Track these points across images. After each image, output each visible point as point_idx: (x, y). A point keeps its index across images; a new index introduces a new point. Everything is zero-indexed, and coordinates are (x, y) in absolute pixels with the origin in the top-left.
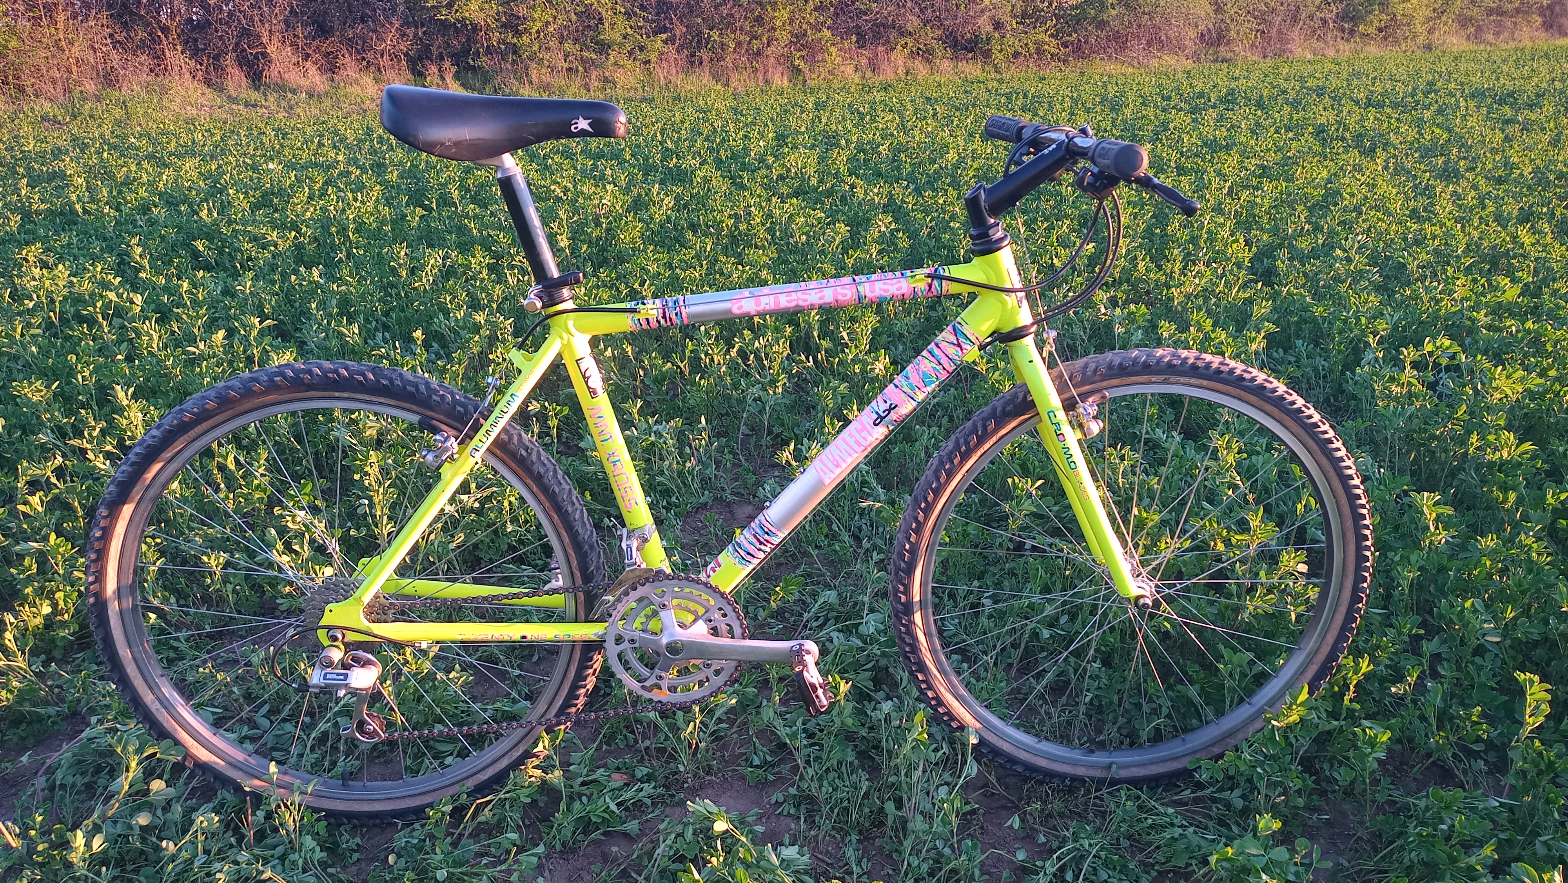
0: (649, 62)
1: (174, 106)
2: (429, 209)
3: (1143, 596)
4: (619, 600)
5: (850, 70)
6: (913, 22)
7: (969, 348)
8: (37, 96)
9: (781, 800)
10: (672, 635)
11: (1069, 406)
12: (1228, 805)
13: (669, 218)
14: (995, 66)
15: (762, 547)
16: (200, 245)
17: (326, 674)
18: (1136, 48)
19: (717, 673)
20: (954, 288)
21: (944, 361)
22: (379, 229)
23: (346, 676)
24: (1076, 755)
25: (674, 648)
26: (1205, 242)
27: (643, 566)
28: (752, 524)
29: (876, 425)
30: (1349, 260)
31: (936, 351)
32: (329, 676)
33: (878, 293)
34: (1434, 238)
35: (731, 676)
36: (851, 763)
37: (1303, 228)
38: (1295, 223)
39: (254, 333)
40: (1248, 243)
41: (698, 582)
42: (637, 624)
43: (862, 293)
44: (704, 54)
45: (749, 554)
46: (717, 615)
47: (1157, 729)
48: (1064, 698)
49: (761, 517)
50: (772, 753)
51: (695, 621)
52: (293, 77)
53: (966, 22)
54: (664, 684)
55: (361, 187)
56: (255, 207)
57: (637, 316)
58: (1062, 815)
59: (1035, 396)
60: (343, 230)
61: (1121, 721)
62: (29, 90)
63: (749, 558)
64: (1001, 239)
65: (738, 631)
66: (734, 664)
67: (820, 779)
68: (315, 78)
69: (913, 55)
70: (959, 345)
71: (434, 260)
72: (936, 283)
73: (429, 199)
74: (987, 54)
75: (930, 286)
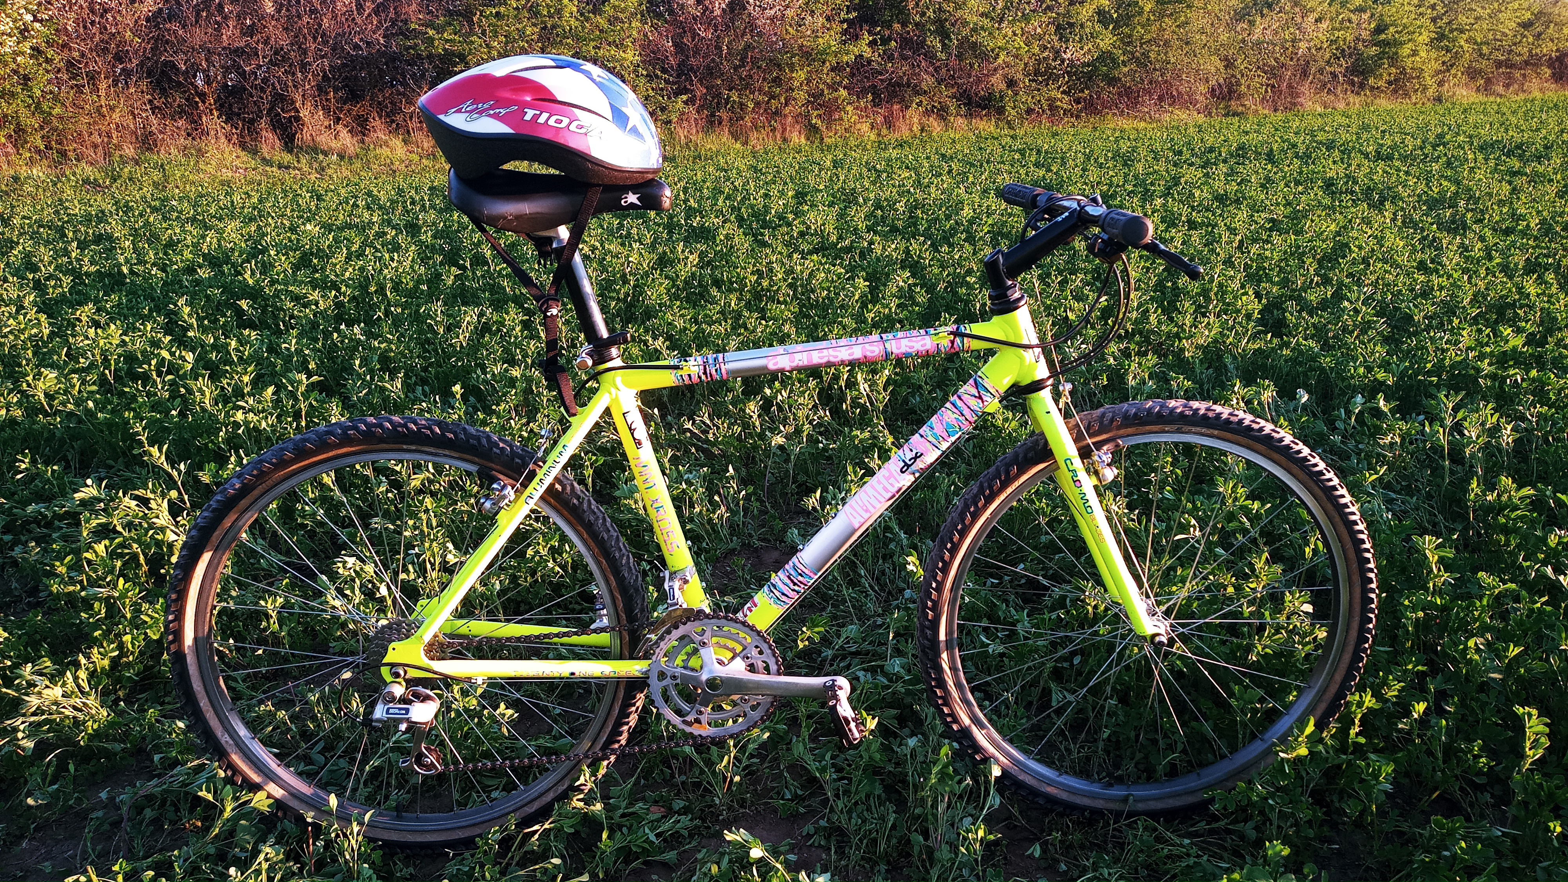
0: (670, 122)
1: (209, 169)
2: (463, 268)
3: (1158, 635)
4: (662, 638)
5: (865, 127)
6: (928, 81)
7: (989, 400)
8: (78, 160)
9: (812, 831)
10: (710, 671)
11: (1085, 453)
12: (1242, 837)
13: (693, 274)
14: (1008, 123)
15: (796, 588)
16: (244, 304)
17: (388, 709)
18: (1148, 104)
19: (753, 708)
20: (976, 345)
21: (966, 412)
22: (416, 287)
23: (407, 711)
24: (1095, 788)
25: (712, 683)
26: (1216, 294)
27: (685, 606)
28: (787, 567)
29: (902, 472)
30: (1357, 311)
31: (959, 403)
32: (391, 711)
33: (903, 349)
34: (1441, 288)
35: (768, 710)
36: (879, 796)
37: (1312, 280)
38: (1304, 275)
39: (302, 388)
40: (1258, 295)
41: (736, 621)
42: (679, 661)
43: (889, 350)
44: (724, 114)
45: (783, 594)
46: (754, 652)
47: (1173, 765)
48: (1083, 735)
49: (794, 559)
50: (803, 787)
51: (733, 658)
52: (325, 140)
53: (979, 81)
54: (704, 718)
55: (396, 248)
56: (296, 267)
57: (680, 372)
58: (1082, 847)
59: (1053, 445)
60: (381, 290)
61: (1138, 756)
62: (71, 154)
63: (784, 598)
64: (1019, 300)
65: (773, 667)
66: (770, 699)
67: (849, 812)
68: (346, 140)
69: (927, 113)
70: (980, 397)
71: (470, 316)
72: (958, 340)
73: (463, 259)
74: (1001, 111)
75: (952, 342)
